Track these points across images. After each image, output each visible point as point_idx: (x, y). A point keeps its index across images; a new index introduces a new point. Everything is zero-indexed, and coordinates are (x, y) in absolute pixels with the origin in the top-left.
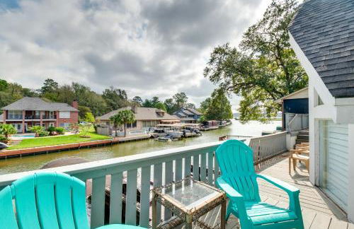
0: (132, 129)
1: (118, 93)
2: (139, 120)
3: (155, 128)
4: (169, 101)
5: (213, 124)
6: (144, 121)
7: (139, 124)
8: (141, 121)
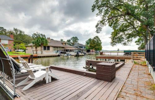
0: (47, 51)
1: (41, 36)
2: (51, 46)
3: (61, 51)
4: (69, 41)
5: (92, 52)
6: (54, 47)
7: (51, 48)
8: (53, 46)
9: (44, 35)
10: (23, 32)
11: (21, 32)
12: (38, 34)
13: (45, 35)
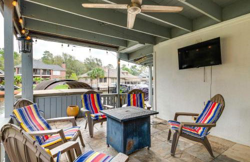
0: (103, 83)
1: (95, 61)
2: (108, 77)
6: (113, 78)
9: (99, 60)
10: (74, 58)
11: (71, 57)
12: (92, 58)
13: (101, 60)
